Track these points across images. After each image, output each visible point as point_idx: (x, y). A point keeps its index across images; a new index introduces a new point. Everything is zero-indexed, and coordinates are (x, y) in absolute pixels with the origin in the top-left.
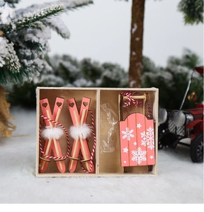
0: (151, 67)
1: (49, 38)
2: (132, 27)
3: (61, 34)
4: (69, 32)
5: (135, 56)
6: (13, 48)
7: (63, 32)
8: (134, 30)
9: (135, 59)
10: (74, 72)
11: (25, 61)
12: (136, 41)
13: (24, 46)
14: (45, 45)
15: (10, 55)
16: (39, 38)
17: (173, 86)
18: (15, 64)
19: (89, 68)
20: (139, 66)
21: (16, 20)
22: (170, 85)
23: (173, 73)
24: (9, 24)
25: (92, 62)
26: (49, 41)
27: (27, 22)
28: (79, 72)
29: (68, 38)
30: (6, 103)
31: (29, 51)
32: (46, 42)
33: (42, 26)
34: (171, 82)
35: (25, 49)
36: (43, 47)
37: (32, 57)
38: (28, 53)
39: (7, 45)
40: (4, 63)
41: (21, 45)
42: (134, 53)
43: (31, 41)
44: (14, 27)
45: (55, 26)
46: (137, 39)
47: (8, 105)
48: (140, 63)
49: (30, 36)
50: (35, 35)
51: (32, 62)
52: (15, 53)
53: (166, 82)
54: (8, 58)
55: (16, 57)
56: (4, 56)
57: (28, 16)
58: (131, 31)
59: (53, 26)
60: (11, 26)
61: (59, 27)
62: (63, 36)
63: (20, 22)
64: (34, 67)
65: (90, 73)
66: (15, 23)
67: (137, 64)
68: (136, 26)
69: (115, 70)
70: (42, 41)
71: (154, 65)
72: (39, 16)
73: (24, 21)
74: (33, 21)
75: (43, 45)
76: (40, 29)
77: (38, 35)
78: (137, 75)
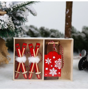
0: (75, 31)
1: (28, 15)
2: (67, 11)
3: (32, 14)
4: (36, 13)
5: (68, 25)
6: (11, 20)
7: (33, 13)
8: (67, 12)
9: (68, 26)
10: (36, 34)
11: (17, 26)
12: (69, 18)
13: (16, 19)
14: (26, 19)
15: (10, 23)
16: (23, 15)
17: (86, 40)
18: (12, 27)
19: (44, 31)
20: (70, 30)
21: (13, 6)
22: (84, 40)
23: (86, 34)
24: (9, 8)
25: (45, 29)
26: (28, 17)
27: (18, 7)
28: (39, 34)
29: (36, 15)
30: (6, 47)
31: (18, 21)
32: (27, 17)
33: (25, 9)
34: (85, 38)
35: (16, 20)
36: (25, 19)
37: (20, 24)
38: (18, 22)
39: (9, 18)
40: (7, 27)
41: (14, 18)
42: (67, 24)
43: (19, 16)
44: (12, 9)
45: (30, 10)
46: (69, 17)
47: (7, 48)
48: (70, 29)
49: (19, 14)
50: (21, 13)
51: (20, 27)
52: (12, 22)
53: (83, 38)
54: (9, 24)
55: (13, 24)
56: (7, 23)
57: (19, 4)
58: (66, 13)
59: (29, 10)
60: (10, 9)
61: (32, 10)
62: (34, 14)
63: (15, 7)
64: (21, 29)
65: (44, 34)
66: (12, 8)
67: (69, 29)
68: (68, 10)
69: (56, 33)
70: (24, 17)
71: (76, 30)
72: (24, 4)
73: (17, 7)
74: (21, 7)
75: (25, 18)
76: (24, 11)
77: (23, 14)
78: (69, 34)
